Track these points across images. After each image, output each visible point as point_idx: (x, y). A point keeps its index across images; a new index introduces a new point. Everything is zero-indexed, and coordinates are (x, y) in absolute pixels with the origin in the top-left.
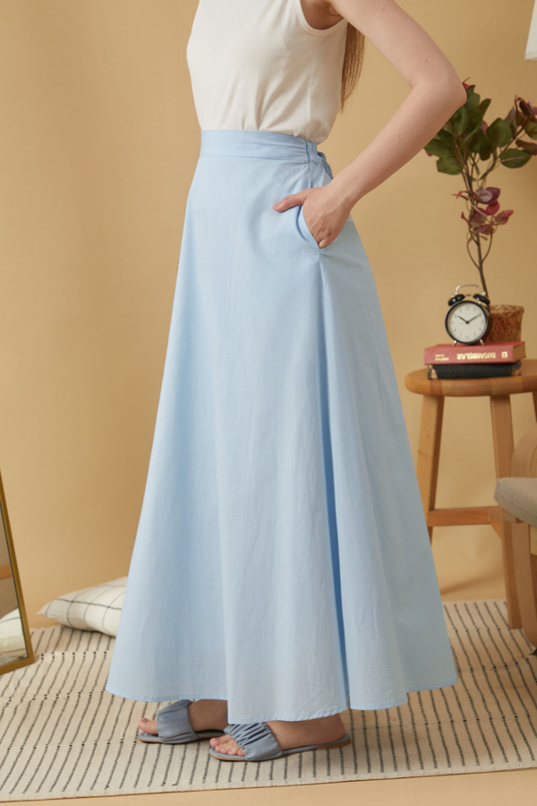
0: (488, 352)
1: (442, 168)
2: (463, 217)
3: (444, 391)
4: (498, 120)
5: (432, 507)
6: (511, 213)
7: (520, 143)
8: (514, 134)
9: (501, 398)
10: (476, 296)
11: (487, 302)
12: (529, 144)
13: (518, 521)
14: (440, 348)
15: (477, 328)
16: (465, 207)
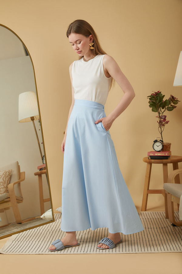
0: (163, 153)
1: (153, 110)
2: (157, 122)
3: (152, 162)
4: (166, 100)
5: (148, 189)
6: (169, 121)
7: (171, 105)
8: (170, 103)
9: (165, 165)
10: (160, 140)
11: (163, 142)
12: (173, 106)
13: (169, 193)
14: (151, 152)
15: (160, 148)
16: (158, 120)
